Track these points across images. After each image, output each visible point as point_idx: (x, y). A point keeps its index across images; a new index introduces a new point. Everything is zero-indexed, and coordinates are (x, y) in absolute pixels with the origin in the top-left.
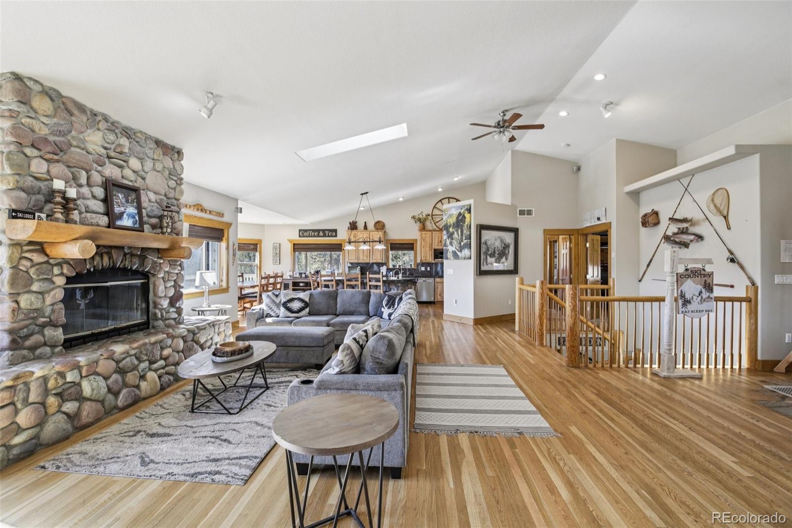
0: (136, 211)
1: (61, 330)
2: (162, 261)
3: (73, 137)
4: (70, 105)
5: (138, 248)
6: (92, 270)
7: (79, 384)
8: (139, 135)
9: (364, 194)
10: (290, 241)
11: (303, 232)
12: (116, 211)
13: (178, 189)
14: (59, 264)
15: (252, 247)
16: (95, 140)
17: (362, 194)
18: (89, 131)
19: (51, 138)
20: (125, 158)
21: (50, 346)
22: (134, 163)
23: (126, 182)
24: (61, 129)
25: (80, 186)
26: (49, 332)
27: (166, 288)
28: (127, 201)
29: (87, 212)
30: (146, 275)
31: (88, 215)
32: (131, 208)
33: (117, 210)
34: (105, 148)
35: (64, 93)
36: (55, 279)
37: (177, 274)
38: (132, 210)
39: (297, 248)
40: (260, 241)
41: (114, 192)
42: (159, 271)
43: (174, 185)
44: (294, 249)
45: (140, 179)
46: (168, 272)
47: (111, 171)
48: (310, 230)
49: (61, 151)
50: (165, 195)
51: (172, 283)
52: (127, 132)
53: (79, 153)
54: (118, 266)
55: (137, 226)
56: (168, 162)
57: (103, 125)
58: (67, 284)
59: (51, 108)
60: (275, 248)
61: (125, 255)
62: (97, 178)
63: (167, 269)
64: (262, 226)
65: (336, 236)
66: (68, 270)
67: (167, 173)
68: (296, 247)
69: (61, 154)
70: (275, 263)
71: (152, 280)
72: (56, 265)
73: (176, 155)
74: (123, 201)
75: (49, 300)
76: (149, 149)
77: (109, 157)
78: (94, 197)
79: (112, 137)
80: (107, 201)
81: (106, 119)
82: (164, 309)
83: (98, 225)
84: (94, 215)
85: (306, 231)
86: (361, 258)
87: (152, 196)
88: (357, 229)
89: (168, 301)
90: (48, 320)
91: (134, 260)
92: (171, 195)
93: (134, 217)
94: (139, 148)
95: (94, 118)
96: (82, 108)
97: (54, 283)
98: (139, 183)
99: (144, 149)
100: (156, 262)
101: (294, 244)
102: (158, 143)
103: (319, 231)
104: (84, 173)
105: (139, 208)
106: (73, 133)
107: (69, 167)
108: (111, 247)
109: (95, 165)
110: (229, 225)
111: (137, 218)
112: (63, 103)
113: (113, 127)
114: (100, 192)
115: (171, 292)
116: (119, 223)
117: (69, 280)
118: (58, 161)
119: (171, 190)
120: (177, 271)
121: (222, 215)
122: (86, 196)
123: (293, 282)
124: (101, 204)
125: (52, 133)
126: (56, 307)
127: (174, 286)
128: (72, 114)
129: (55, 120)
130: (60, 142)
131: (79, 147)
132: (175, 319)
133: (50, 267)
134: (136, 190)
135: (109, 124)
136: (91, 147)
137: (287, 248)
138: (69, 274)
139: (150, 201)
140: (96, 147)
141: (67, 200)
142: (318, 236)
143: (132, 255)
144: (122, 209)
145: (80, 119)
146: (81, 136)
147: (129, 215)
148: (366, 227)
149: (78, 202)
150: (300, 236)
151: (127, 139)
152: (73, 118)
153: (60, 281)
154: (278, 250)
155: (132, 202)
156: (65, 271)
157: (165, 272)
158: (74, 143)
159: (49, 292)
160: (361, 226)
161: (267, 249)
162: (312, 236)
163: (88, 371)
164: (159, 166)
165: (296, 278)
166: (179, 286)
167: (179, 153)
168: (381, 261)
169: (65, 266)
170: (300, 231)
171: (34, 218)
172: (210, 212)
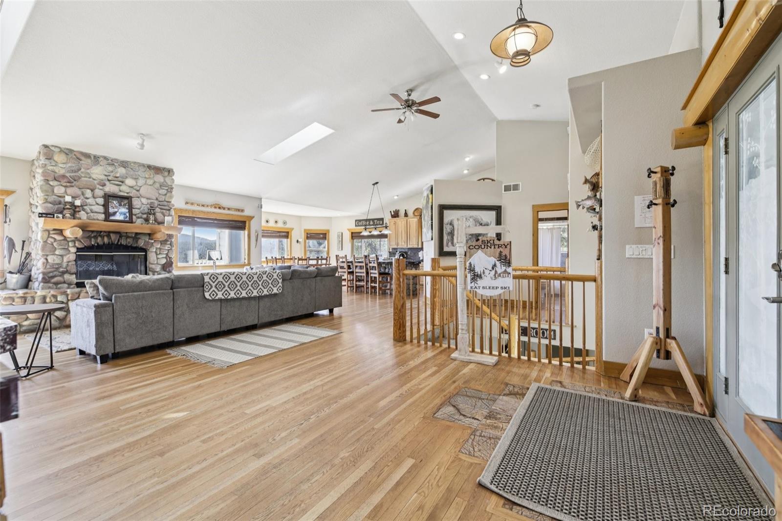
0: (127, 211)
1: (74, 276)
2: (153, 241)
3: (82, 172)
4: (79, 155)
5: (132, 233)
6: (96, 245)
7: (67, 303)
8: (132, 164)
10: (349, 230)
11: (358, 222)
12: (110, 211)
13: (168, 195)
14: (74, 241)
15: (322, 236)
16: (97, 172)
17: (374, 184)
18: (94, 167)
19: (68, 175)
20: (120, 179)
21: (68, 284)
22: (130, 182)
23: (122, 194)
24: (73, 169)
25: (87, 198)
26: (67, 276)
27: (158, 258)
28: (120, 205)
29: (92, 212)
30: (145, 250)
31: (92, 214)
33: (111, 210)
34: (106, 176)
35: (75, 149)
36: (70, 249)
37: (168, 250)
38: (124, 210)
39: (355, 236)
40: (328, 231)
41: (110, 201)
42: (151, 247)
43: (164, 193)
44: (352, 237)
45: (135, 191)
46: (160, 249)
47: (110, 188)
48: (363, 220)
49: (75, 180)
50: (157, 199)
51: (165, 256)
52: (124, 164)
53: (86, 181)
54: (116, 243)
55: (128, 219)
56: (159, 178)
57: (103, 162)
58: (77, 252)
59: (66, 159)
60: (338, 236)
61: (121, 237)
62: (99, 192)
63: (158, 247)
64: (330, 218)
65: (383, 224)
66: (79, 244)
67: (157, 185)
68: (353, 235)
69: (75, 182)
70: (338, 249)
71: (148, 253)
72: (71, 241)
73: (166, 174)
74: (117, 205)
75: (65, 259)
76: (141, 172)
77: (109, 180)
78: (98, 204)
79: (110, 168)
80: (106, 206)
81: (105, 158)
82: (157, 272)
83: (98, 220)
84: (95, 214)
85: (360, 221)
86: (400, 243)
87: (144, 201)
88: (399, 217)
89: (160, 266)
90: (65, 270)
91: (128, 240)
92: (161, 200)
93: (125, 214)
94: (132, 173)
95: (96, 159)
96: (87, 156)
97: (70, 251)
98: (133, 193)
99: (137, 173)
100: (148, 242)
101: (352, 233)
102: (150, 167)
103: (370, 220)
104: (89, 191)
105: (130, 208)
106: (82, 170)
107: (80, 188)
108: (110, 232)
109: (98, 186)
110: (251, 218)
111: (128, 215)
112: (75, 155)
113: (112, 162)
114: (101, 201)
115: (164, 261)
116: (112, 218)
117: (79, 250)
118: (72, 186)
119: (161, 196)
120: (167, 248)
121: (242, 211)
122: (91, 204)
124: (102, 207)
125: (69, 172)
126: (70, 263)
127: (166, 258)
128: (81, 160)
129: (70, 165)
130: (73, 176)
131: (84, 177)
133: (66, 242)
134: (129, 199)
135: (110, 161)
136: (94, 176)
137: (347, 236)
138: (79, 247)
139: (143, 204)
140: (97, 176)
141: (76, 207)
142: (370, 225)
143: (127, 237)
144: (116, 210)
145: (85, 162)
146: (88, 171)
147: (121, 213)
148: (406, 215)
149: (85, 207)
150: (356, 226)
151: (123, 169)
152: (81, 162)
153: (73, 250)
154: (341, 238)
155: (125, 205)
156: (77, 245)
157: (157, 249)
158: (83, 175)
159: (65, 255)
160: (402, 213)
161: (333, 238)
162: (365, 225)
163: (71, 297)
164: (150, 182)
166: (170, 258)
167: (170, 171)
168: (416, 246)
169: (77, 242)
170: (356, 221)
171: (54, 217)
172: (229, 209)
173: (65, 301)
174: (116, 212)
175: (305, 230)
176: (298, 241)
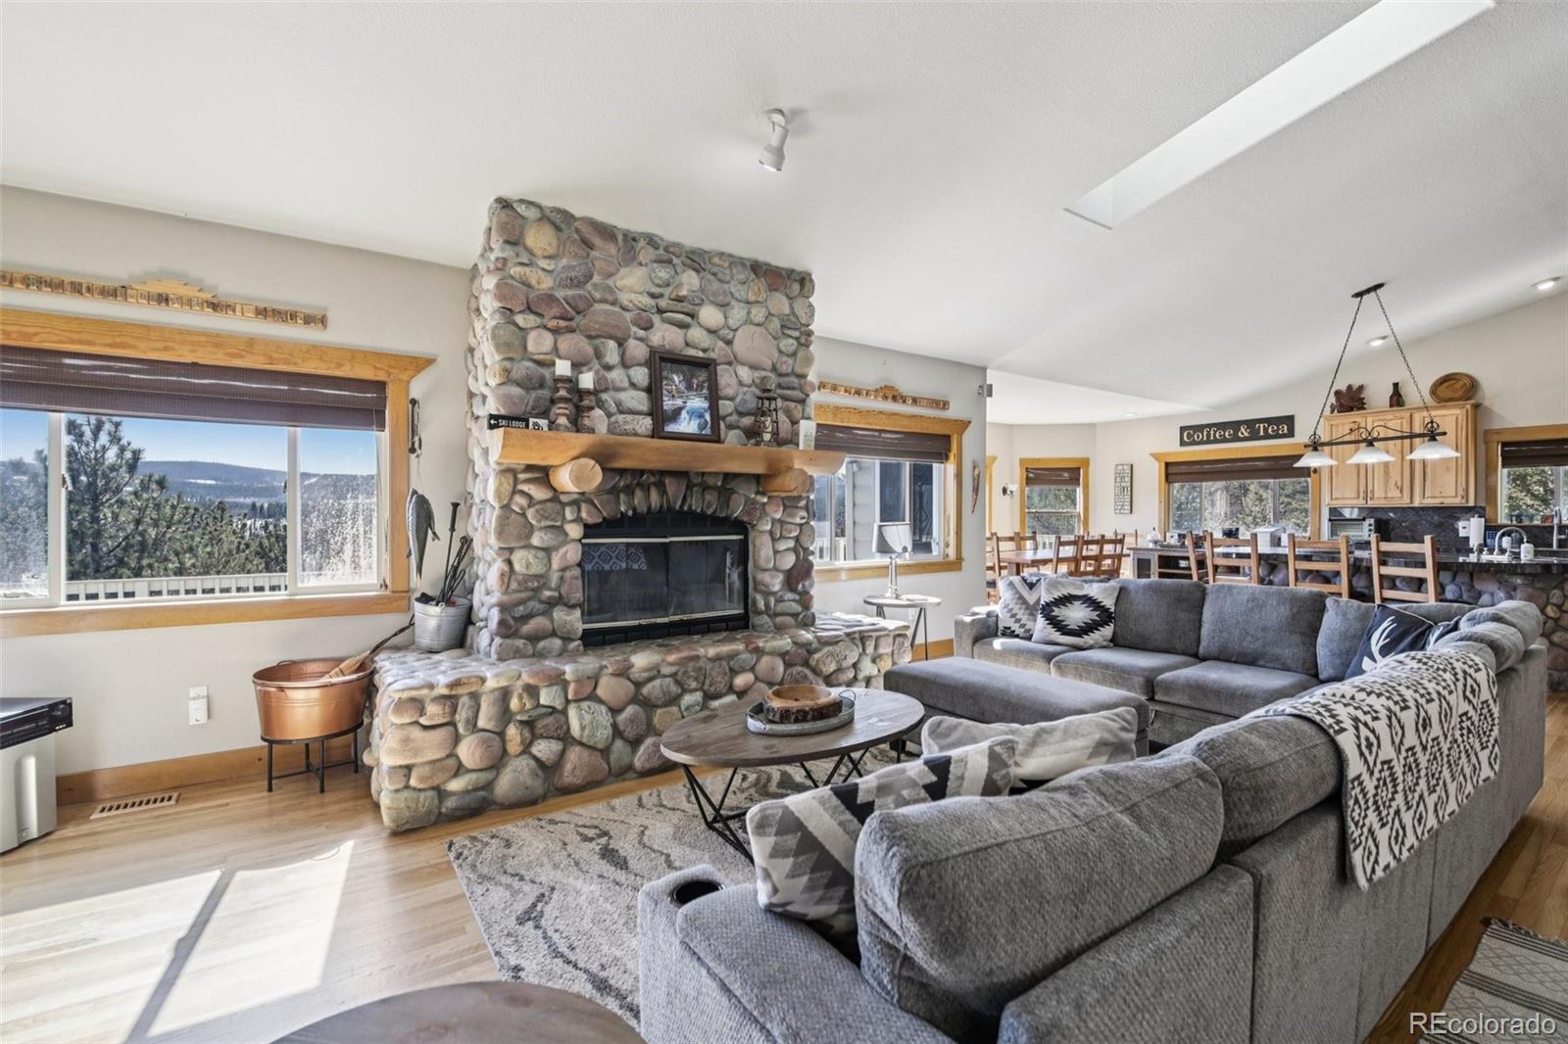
0: (706, 405)
1: (578, 613)
2: (765, 500)
3: (595, 286)
4: (587, 231)
5: (716, 474)
6: (630, 513)
7: (564, 712)
8: (716, 260)
9: (1368, 291)
10: (1156, 456)
11: (1191, 433)
12: (665, 408)
13: (801, 354)
14: (576, 504)
15: (1066, 475)
16: (633, 283)
17: (1360, 295)
18: (623, 271)
19: (560, 294)
20: (686, 306)
21: (562, 638)
22: (710, 315)
23: (692, 352)
24: (573, 274)
25: (608, 368)
26: (559, 614)
27: (776, 552)
28: (689, 387)
29: (621, 412)
30: (742, 527)
31: (620, 418)
32: (697, 399)
33: (669, 404)
34: (653, 296)
35: (578, 212)
36: (569, 527)
37: (801, 525)
38: (698, 403)
39: (1173, 472)
40: (1086, 462)
41: (665, 373)
42: (760, 518)
43: (792, 349)
44: (1167, 475)
45: (721, 344)
46: (781, 522)
47: (664, 335)
48: (1210, 426)
49: (578, 313)
50: (774, 369)
51: (791, 544)
52: (696, 260)
53: (606, 312)
54: (677, 508)
55: (707, 431)
56: (780, 303)
57: (646, 254)
58: (585, 536)
59: (555, 243)
60: (1119, 476)
61: (690, 487)
62: (637, 350)
63: (778, 516)
64: (1091, 427)
65: (1291, 434)
66: (588, 513)
67: (776, 324)
68: (1172, 470)
69: (578, 318)
70: (1119, 510)
71: (751, 536)
72: (570, 504)
73: (796, 287)
74: (682, 387)
75: (556, 564)
76: (737, 283)
77: (660, 311)
78: (633, 385)
79: (663, 273)
80: (653, 390)
81: (652, 241)
82: (774, 594)
83: (636, 434)
84: (629, 417)
85: (1199, 428)
86: (1379, 493)
87: (744, 373)
88: (1362, 408)
89: (781, 577)
90: (556, 594)
91: (708, 497)
92: (784, 369)
93: (701, 416)
94: (716, 285)
95: (629, 244)
96: (607, 232)
97: (566, 534)
98: (719, 351)
99: (726, 286)
100: (754, 502)
101: (1167, 465)
102: (758, 268)
103: (1235, 425)
104: (612, 344)
105: (714, 398)
106: (596, 278)
107: (590, 337)
108: (663, 473)
109: (634, 329)
110: (963, 425)
111: (708, 417)
112: (577, 231)
113: (669, 255)
114: (641, 375)
115: (789, 561)
116: (671, 428)
117: (590, 530)
118: (572, 331)
119: (785, 358)
120: (798, 520)
121: (945, 405)
122: (618, 384)
123: (1160, 557)
124: (643, 395)
125: (562, 285)
126: (568, 574)
127: (795, 550)
128: (591, 247)
129: (564, 262)
130: (573, 297)
131: (604, 301)
132: (795, 615)
133: (558, 507)
134: (707, 365)
135: (661, 251)
136: (625, 298)
137: (1150, 476)
138: (591, 521)
139: (741, 384)
140: (633, 296)
141: (582, 394)
142: (1235, 439)
143: (706, 488)
144: (679, 402)
145: (608, 250)
146: (610, 282)
147: (693, 414)
148: (1397, 399)
149: (604, 396)
150: (1183, 443)
151: (694, 274)
152: (594, 253)
153: (575, 531)
154: (1128, 479)
155: (700, 387)
156: (584, 515)
157: (774, 521)
158: (597, 296)
159: (557, 548)
160: (1378, 394)
161: (1102, 480)
162: (1216, 441)
163: (576, 693)
164: (758, 314)
165: (1170, 546)
166: (806, 550)
167: (804, 281)
168: (1457, 501)
169: (584, 506)
170: (1183, 429)
171: (527, 427)
172: (915, 401)
173: (558, 704)
174: (680, 409)
175: (1022, 461)
176: (1005, 491)
